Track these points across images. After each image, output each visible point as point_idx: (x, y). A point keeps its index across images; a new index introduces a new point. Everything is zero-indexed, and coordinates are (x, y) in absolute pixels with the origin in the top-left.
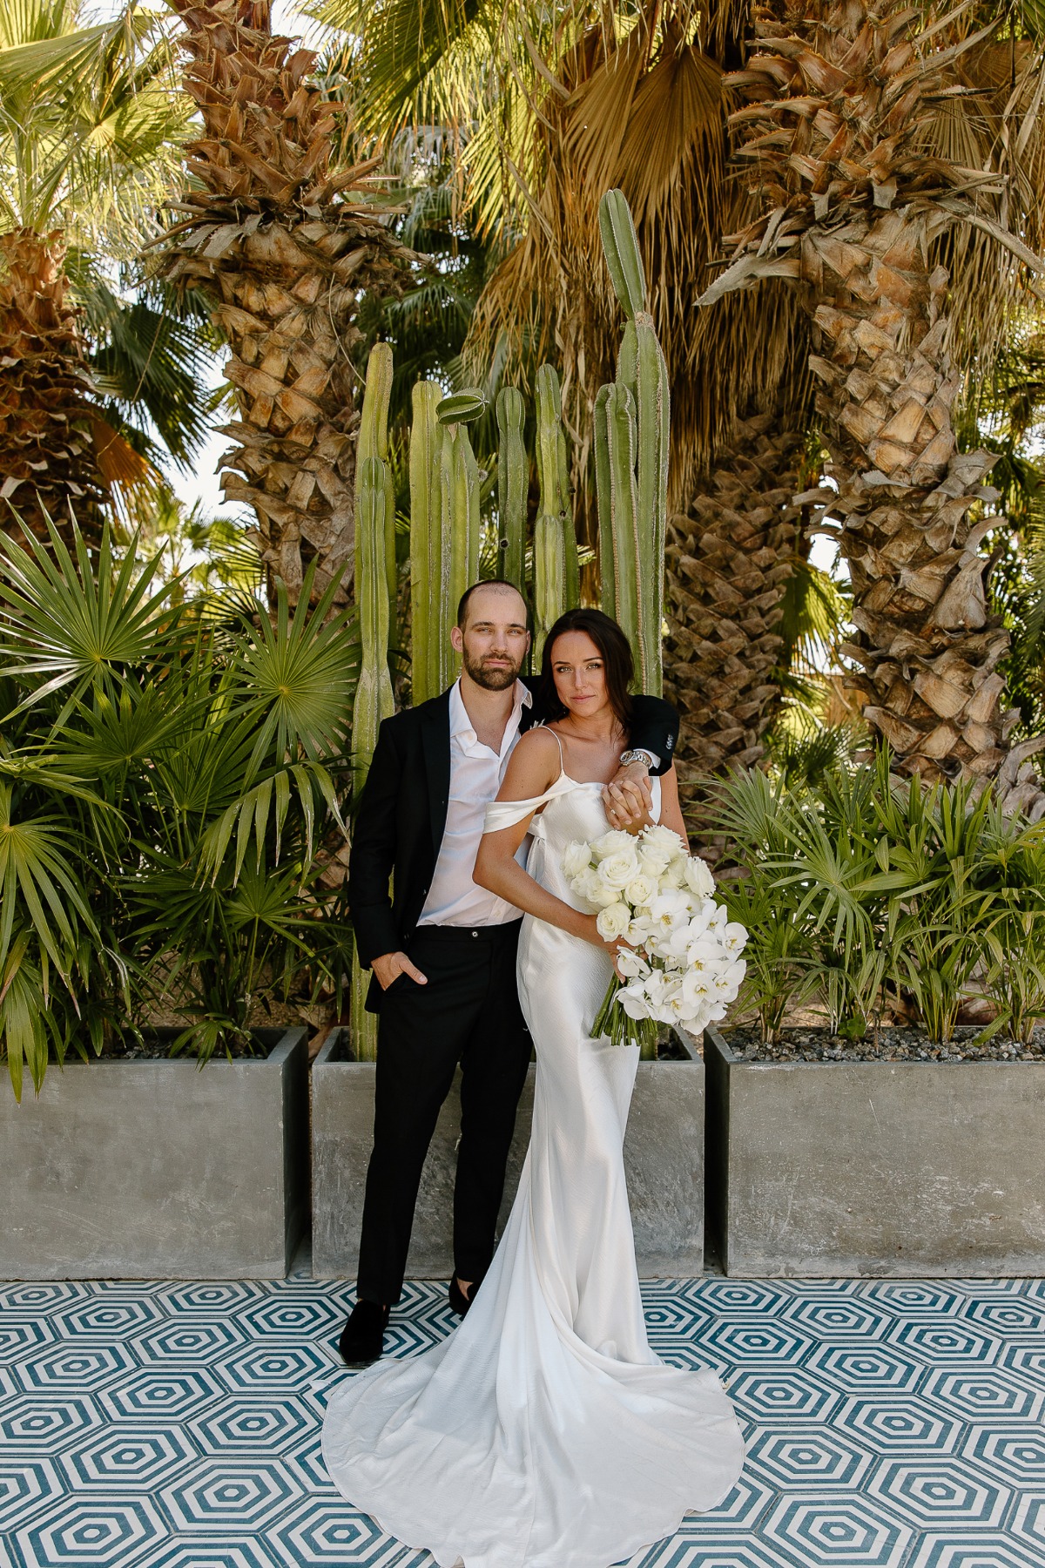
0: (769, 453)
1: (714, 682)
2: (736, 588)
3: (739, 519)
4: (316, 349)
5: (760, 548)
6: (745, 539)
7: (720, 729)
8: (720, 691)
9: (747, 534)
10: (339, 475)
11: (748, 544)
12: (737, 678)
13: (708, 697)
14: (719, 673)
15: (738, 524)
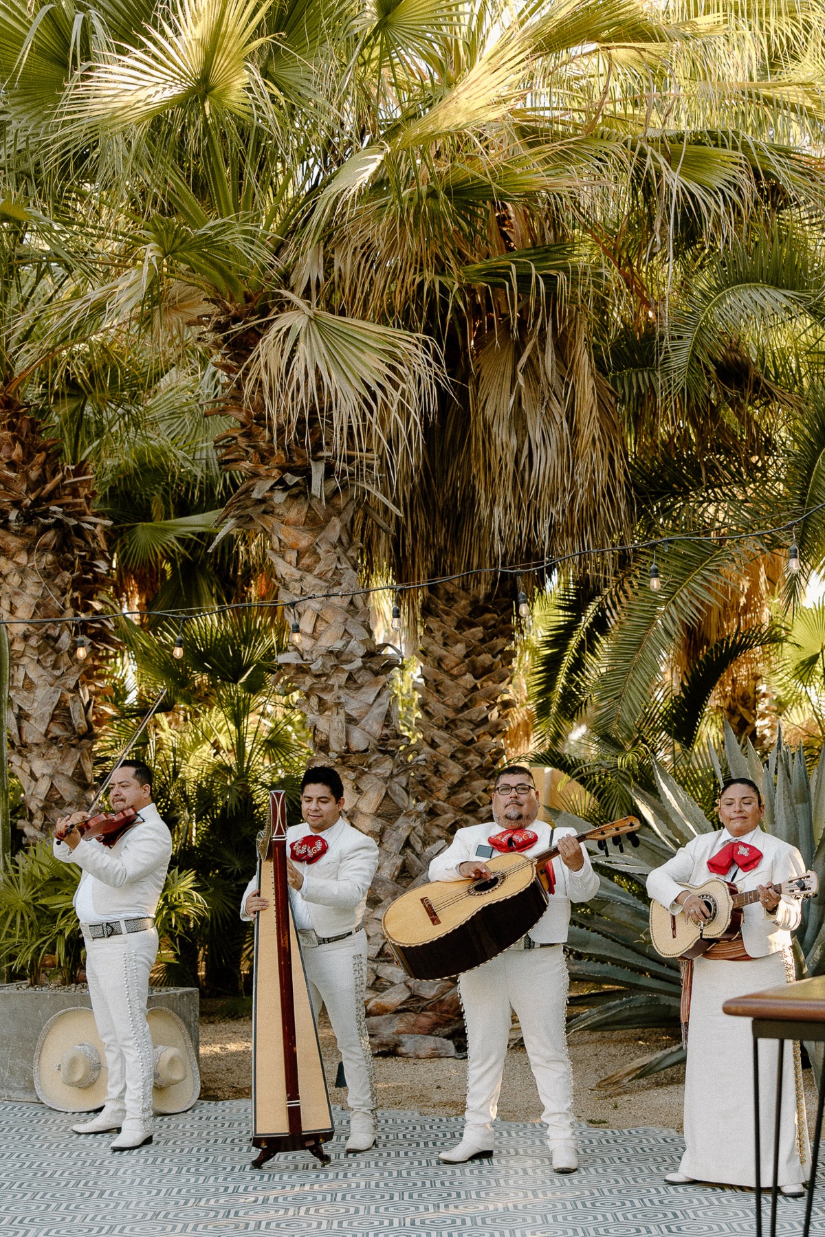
0: (463, 602)
1: (434, 779)
2: (448, 706)
3: (445, 653)
4: (28, 591)
5: (465, 674)
6: (452, 668)
7: (440, 815)
8: (440, 785)
9: (453, 664)
10: (42, 665)
11: (455, 672)
12: (451, 775)
13: (431, 791)
14: (437, 771)
15: (446, 656)
